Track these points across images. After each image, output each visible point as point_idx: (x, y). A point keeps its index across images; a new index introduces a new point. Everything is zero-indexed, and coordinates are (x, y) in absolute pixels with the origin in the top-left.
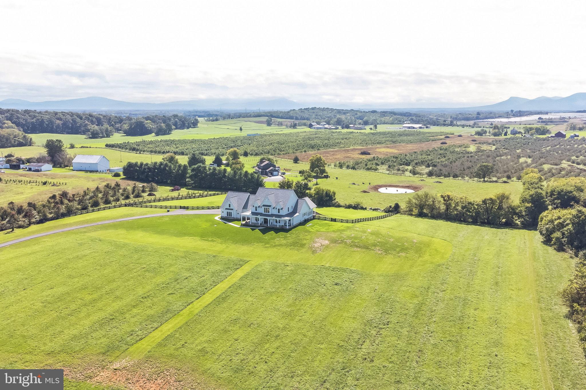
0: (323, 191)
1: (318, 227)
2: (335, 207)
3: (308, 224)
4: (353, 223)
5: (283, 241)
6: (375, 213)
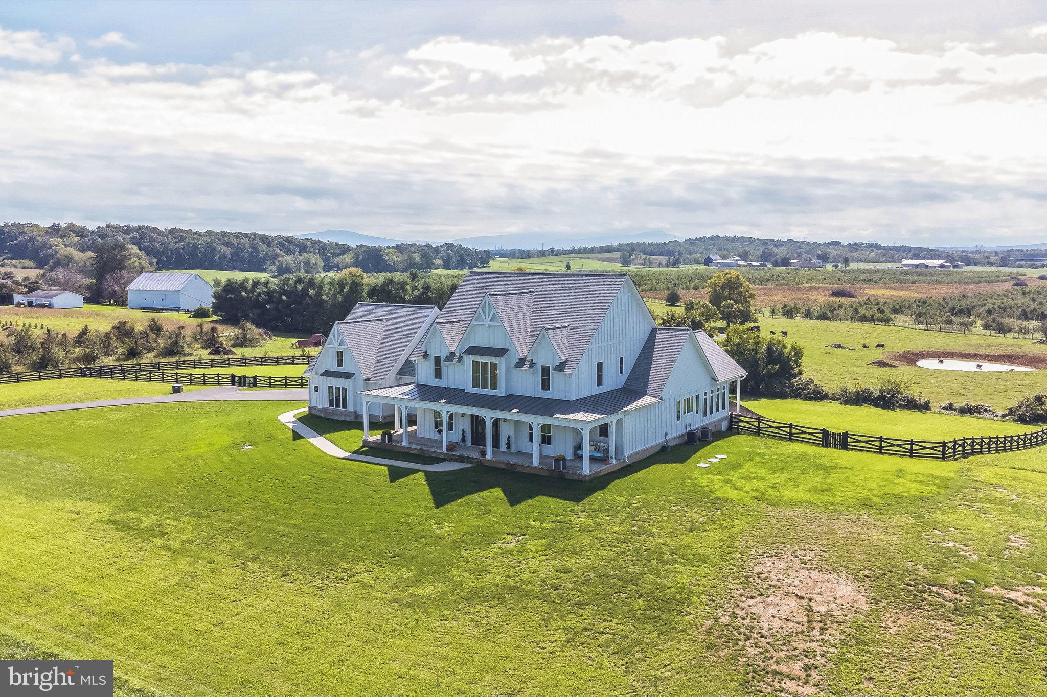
1: (762, 472)
2: (803, 399)
3: (706, 457)
4: (943, 458)
5: (533, 563)
6: (972, 421)
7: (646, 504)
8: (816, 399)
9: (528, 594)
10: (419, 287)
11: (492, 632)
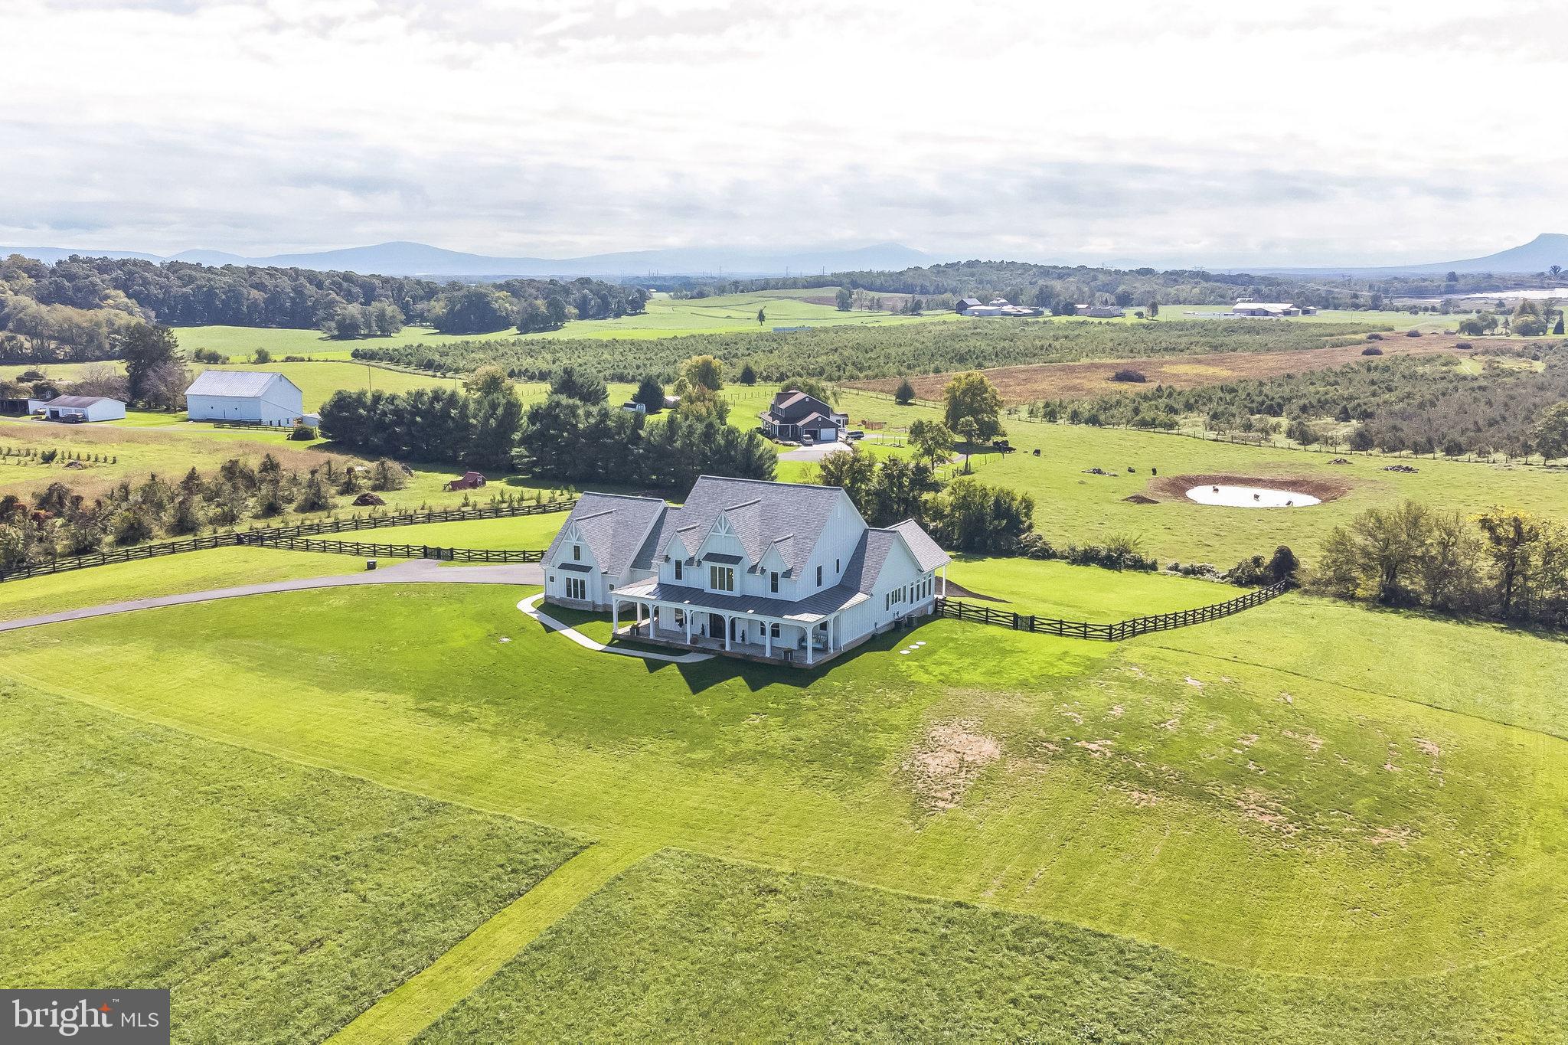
0: (986, 495)
2: (1030, 558)
3: (908, 644)
4: (1110, 639)
5: (774, 734)
6: (1191, 584)
7: (856, 688)
8: (1043, 558)
9: (773, 756)
10: (595, 413)
11: (751, 781)
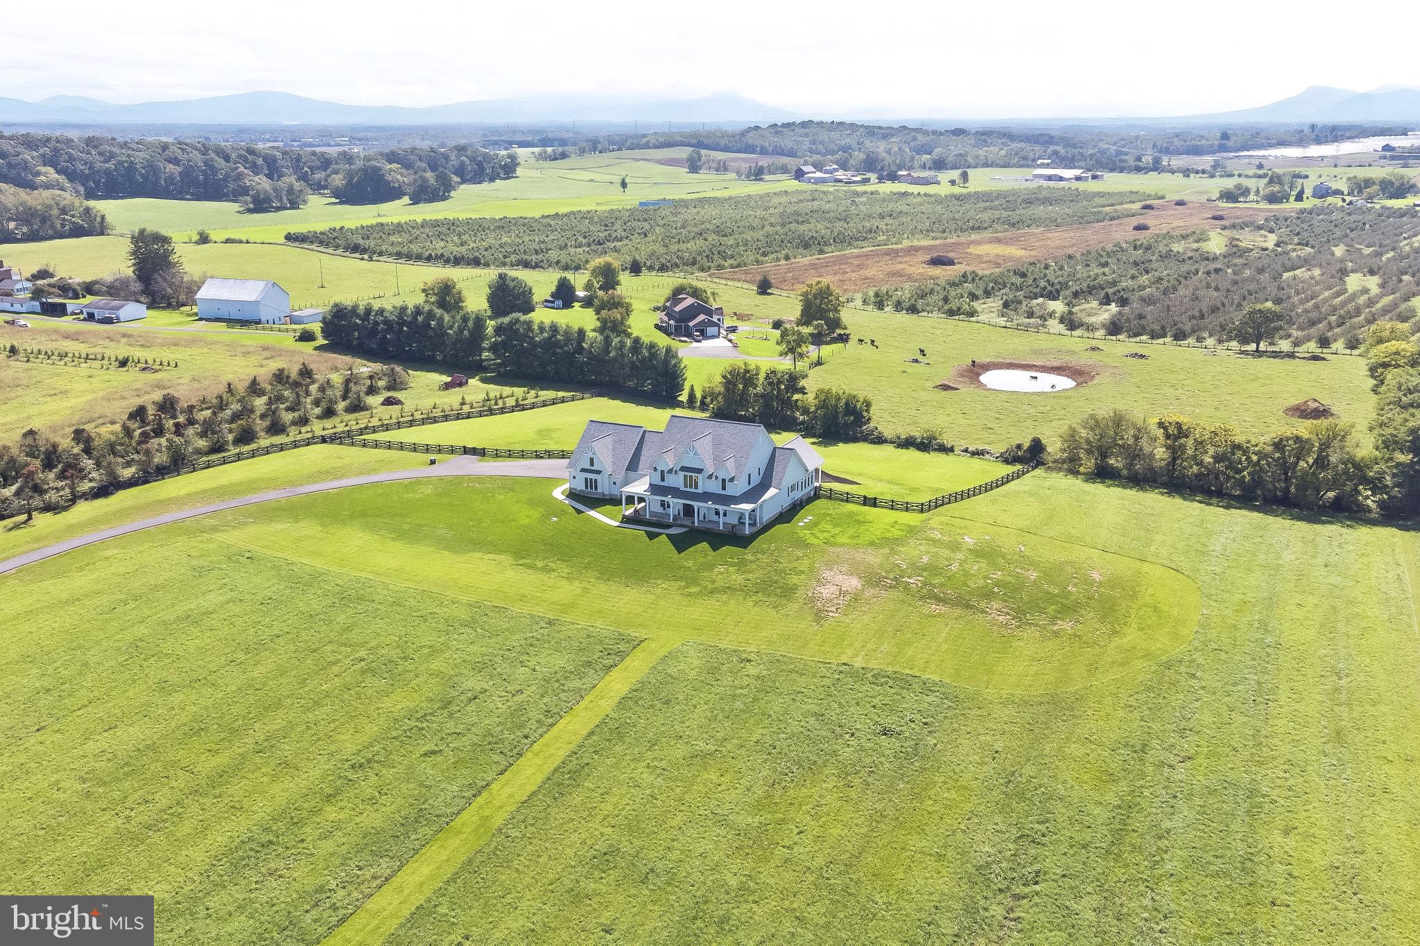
0: (839, 398)
1: (828, 527)
2: (870, 443)
4: (922, 511)
5: (734, 577)
6: (976, 462)
7: (776, 548)
8: (879, 443)
9: (735, 589)
